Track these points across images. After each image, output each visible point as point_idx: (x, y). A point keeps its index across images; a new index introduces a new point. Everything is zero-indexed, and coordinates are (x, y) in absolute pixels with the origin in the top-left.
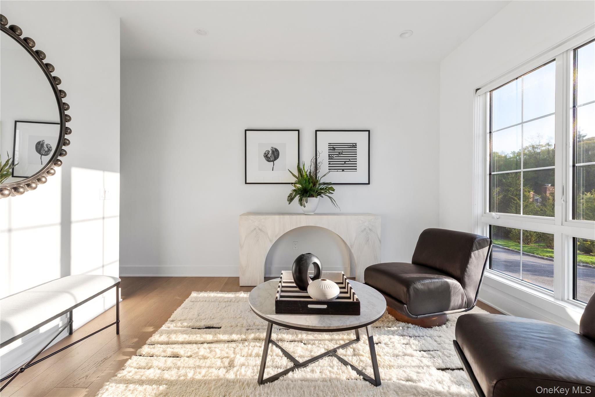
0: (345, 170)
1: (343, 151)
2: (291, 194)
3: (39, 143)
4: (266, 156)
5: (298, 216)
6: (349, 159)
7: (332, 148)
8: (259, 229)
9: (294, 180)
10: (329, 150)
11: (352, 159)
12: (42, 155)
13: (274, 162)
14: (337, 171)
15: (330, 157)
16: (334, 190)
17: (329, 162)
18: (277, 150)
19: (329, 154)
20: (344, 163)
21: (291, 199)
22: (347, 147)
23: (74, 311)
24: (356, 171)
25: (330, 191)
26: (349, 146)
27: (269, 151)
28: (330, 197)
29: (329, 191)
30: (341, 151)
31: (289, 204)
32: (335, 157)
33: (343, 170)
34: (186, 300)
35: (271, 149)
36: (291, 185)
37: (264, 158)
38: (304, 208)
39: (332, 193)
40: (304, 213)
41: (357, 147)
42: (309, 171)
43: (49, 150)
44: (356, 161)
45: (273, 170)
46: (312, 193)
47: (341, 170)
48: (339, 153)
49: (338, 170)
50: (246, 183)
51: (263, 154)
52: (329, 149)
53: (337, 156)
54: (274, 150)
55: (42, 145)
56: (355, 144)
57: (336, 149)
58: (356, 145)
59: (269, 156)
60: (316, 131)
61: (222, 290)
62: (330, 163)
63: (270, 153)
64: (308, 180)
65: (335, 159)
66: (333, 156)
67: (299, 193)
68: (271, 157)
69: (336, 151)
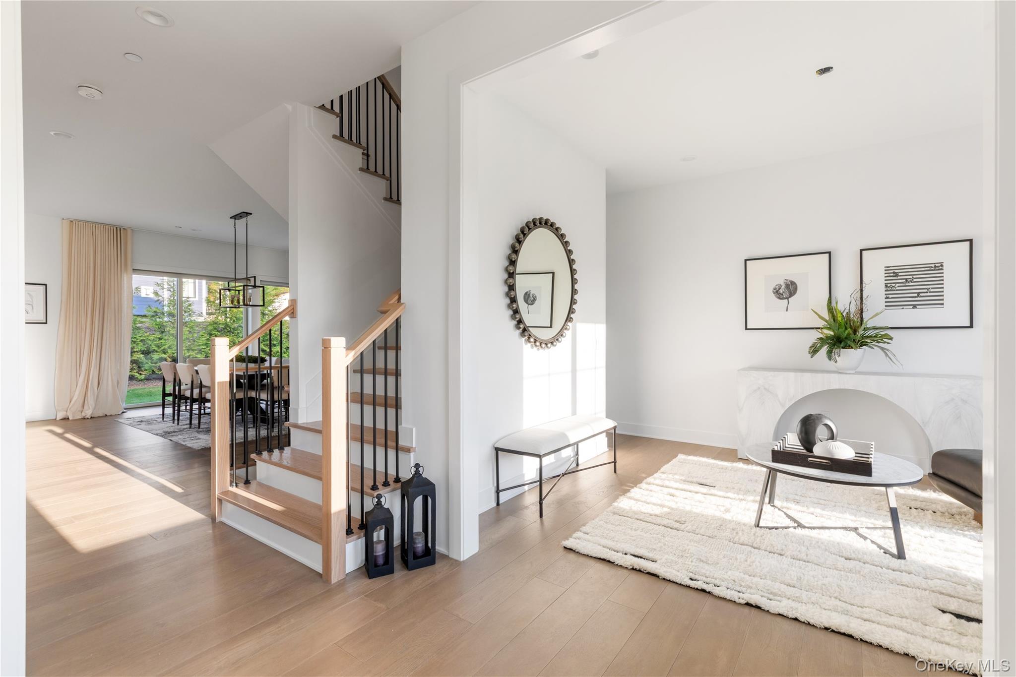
0: (918, 307)
1: (914, 277)
2: (815, 343)
3: (526, 293)
4: (776, 292)
5: (826, 375)
6: (928, 289)
7: (893, 273)
8: (765, 389)
9: (821, 324)
10: (885, 277)
11: (932, 288)
12: (529, 304)
13: (790, 299)
14: (903, 308)
15: (889, 287)
16: (891, 339)
17: (886, 294)
18: (793, 283)
19: (885, 284)
20: (916, 295)
21: (814, 350)
22: (923, 269)
23: (580, 444)
24: (942, 306)
25: (884, 339)
26: (926, 269)
27: (781, 285)
28: (882, 349)
29: (882, 340)
30: (911, 277)
31: (812, 357)
32: (898, 286)
33: (914, 307)
34: (673, 460)
35: (785, 282)
36: (815, 330)
37: (774, 295)
38: (835, 364)
39: (889, 343)
40: (837, 370)
41: (944, 268)
42: (847, 311)
43: (534, 299)
44: (943, 292)
45: (787, 311)
46: (849, 343)
47: (911, 307)
48: (906, 281)
49: (905, 307)
50: (746, 329)
51: (772, 289)
52: (886, 275)
53: (902, 285)
54: (789, 283)
55: (529, 295)
56: (939, 265)
57: (900, 274)
58: (942, 266)
59: (781, 292)
60: (861, 251)
61: (715, 458)
62: (888, 296)
63: (783, 287)
64: (845, 325)
65: (897, 290)
66: (893, 285)
67: (828, 343)
68: (784, 292)
69: (899, 278)
